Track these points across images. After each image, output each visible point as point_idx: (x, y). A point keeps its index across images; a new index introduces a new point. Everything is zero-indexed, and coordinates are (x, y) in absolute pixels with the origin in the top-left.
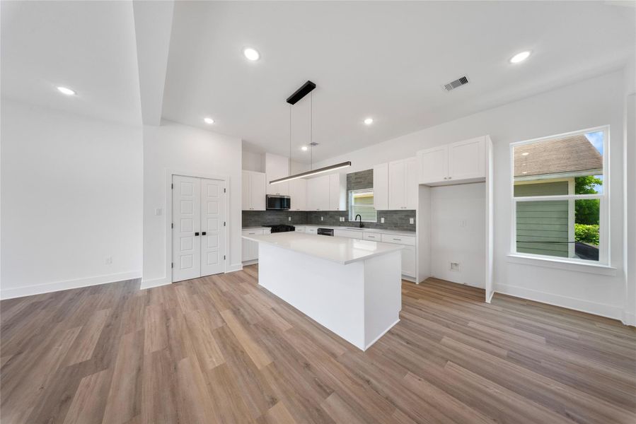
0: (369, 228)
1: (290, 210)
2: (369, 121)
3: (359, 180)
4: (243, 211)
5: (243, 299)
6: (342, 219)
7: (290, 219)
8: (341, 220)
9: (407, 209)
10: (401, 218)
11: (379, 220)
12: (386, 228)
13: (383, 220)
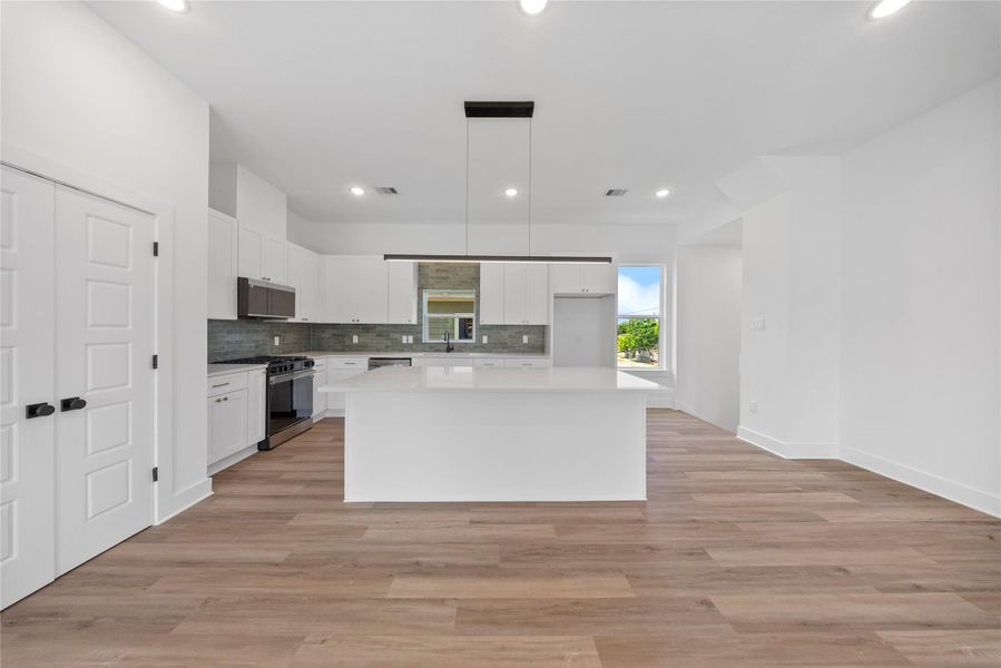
0: (461, 351)
1: (297, 319)
2: (511, 193)
3: (443, 275)
4: (209, 320)
5: (370, 542)
6: (407, 339)
7: (277, 341)
8: (404, 341)
9: (531, 324)
10: (511, 336)
11: (479, 339)
12: (490, 352)
13: (485, 340)
